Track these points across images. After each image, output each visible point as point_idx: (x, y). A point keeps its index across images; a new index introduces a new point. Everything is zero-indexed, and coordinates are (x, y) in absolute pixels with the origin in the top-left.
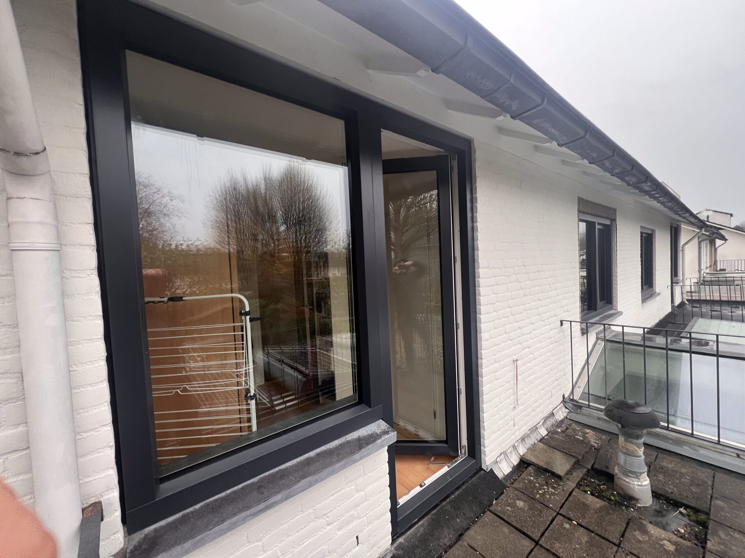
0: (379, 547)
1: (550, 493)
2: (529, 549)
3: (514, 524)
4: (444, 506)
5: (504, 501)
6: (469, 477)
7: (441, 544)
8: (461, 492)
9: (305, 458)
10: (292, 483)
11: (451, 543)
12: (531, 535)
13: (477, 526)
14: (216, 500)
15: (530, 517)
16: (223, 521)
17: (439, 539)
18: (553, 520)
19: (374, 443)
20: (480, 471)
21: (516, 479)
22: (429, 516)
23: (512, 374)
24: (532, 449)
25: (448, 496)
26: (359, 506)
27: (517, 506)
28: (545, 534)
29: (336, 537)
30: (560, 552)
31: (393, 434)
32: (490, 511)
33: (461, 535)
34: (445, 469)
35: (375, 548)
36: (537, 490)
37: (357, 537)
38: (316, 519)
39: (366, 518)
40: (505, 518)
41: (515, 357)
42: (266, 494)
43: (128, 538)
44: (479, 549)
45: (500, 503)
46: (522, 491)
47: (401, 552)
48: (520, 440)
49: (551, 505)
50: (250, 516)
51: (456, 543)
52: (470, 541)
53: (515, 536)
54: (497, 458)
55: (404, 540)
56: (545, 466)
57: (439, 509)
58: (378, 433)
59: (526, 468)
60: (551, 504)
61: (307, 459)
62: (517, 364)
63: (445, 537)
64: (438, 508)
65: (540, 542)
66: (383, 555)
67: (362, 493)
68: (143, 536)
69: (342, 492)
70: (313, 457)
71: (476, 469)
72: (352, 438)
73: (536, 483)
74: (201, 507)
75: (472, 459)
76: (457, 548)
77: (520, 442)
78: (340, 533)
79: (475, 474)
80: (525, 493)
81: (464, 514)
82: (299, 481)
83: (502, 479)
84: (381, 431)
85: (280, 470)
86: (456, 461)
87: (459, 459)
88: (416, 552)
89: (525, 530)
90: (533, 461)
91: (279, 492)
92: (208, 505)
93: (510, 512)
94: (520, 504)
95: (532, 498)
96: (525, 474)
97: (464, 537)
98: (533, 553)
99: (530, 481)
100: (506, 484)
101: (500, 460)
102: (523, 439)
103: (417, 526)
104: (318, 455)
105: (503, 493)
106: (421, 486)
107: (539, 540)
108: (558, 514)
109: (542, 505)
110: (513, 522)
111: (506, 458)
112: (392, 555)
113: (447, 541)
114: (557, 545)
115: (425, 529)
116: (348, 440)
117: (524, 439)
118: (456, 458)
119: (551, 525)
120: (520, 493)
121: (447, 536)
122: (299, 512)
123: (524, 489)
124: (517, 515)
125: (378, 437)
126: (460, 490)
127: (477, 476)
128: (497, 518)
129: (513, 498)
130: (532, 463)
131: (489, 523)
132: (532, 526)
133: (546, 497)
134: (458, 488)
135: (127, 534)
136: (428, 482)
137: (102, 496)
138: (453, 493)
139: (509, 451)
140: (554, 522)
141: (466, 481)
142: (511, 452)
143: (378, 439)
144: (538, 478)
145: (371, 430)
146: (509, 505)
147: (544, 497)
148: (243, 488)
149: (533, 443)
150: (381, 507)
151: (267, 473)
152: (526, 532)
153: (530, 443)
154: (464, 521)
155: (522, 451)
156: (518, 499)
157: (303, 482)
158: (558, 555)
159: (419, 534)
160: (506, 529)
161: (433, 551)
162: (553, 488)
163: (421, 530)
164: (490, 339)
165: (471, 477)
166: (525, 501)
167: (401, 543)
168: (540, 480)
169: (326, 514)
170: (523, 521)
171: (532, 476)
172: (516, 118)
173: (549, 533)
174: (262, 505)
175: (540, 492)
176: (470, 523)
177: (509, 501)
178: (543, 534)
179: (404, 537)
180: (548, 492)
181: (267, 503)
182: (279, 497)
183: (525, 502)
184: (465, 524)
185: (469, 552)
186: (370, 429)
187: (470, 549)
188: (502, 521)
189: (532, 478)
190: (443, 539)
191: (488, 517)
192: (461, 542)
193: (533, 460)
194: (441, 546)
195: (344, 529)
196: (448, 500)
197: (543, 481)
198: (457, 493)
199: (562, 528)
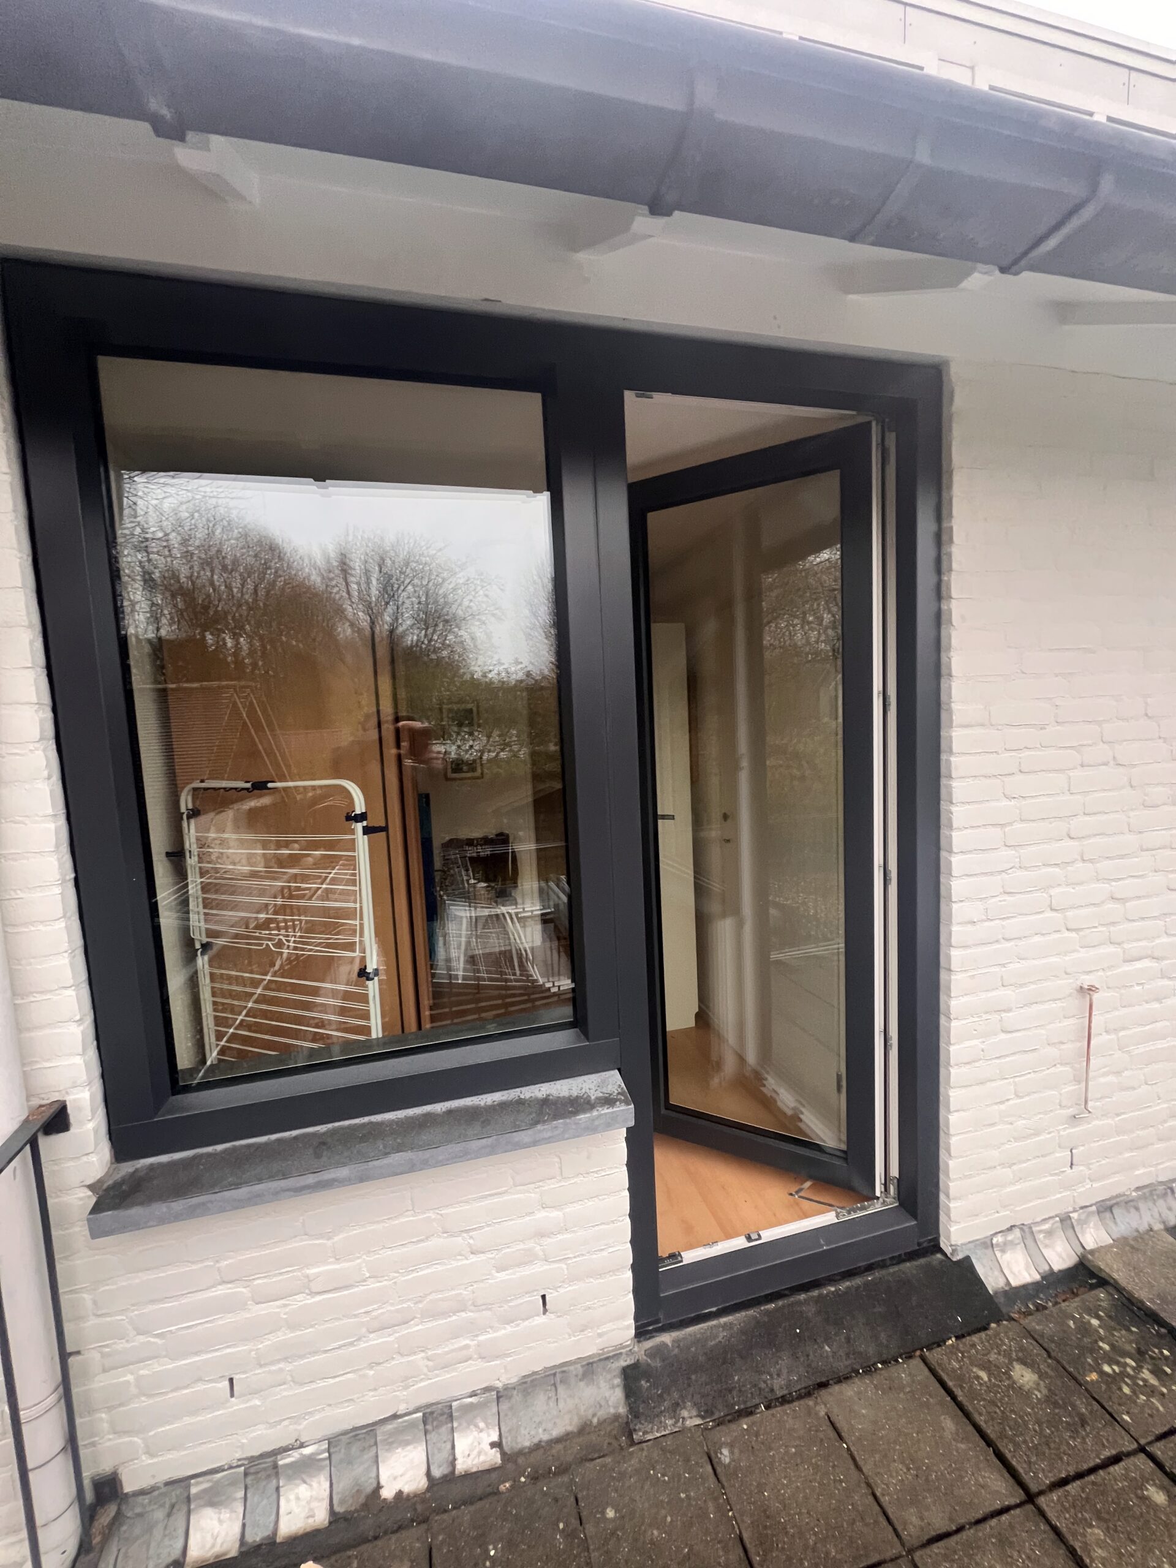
0: (600, 1335)
1: (1141, 1383)
2: (998, 1505)
3: (981, 1420)
4: (799, 1303)
5: (977, 1351)
6: (892, 1258)
7: (763, 1385)
8: (858, 1287)
9: (425, 1111)
10: (373, 1154)
11: (790, 1394)
12: (1021, 1471)
13: (872, 1382)
14: (249, 1146)
15: (1039, 1422)
16: (238, 1184)
17: (760, 1373)
18: (1116, 1459)
19: (570, 1118)
20: (933, 1253)
21: (1045, 1308)
22: (751, 1312)
23: (1072, 1024)
24: (1129, 1245)
25: (816, 1284)
26: (549, 1237)
27: (1010, 1377)
28: (1068, 1487)
29: (490, 1281)
30: (1098, 1556)
31: (623, 1107)
32: (924, 1359)
33: (823, 1385)
34: (828, 1218)
35: (589, 1333)
36: (1095, 1360)
37: (544, 1297)
38: (445, 1235)
39: (564, 1266)
40: (958, 1392)
41: (1087, 981)
42: (324, 1159)
43: (115, 1166)
44: (851, 1438)
45: (962, 1353)
46: (1045, 1345)
47: (657, 1363)
48: (1094, 1208)
49: (1126, 1418)
50: (288, 1190)
51: (800, 1397)
52: (836, 1410)
53: (970, 1449)
54: (997, 1233)
55: (673, 1341)
56: (1152, 1301)
57: (783, 1306)
58: (593, 1098)
59: (1093, 1287)
60: (1128, 1413)
61: (428, 1115)
62: (1091, 1000)
63: (778, 1375)
64: (780, 1303)
65: (1042, 1501)
66: (611, 1354)
67: (555, 1214)
68: (131, 1170)
69: (505, 1198)
70: (438, 1115)
71: (919, 1244)
72: (533, 1095)
73: (1102, 1340)
74: (225, 1151)
75: (910, 1217)
76: (794, 1411)
77: (1092, 1213)
78: (502, 1276)
79: (911, 1256)
80: (1053, 1354)
81: (848, 1340)
82: (386, 1154)
83: (996, 1293)
84: (601, 1095)
85: (371, 1123)
86: (864, 1208)
87: (877, 1206)
88: (693, 1377)
89: (1008, 1451)
90: (1115, 1276)
91: (344, 1165)
92: (235, 1148)
93: (981, 1385)
94: (1024, 1376)
95: (1070, 1373)
96: (1076, 1302)
97: (823, 1392)
98: (1004, 1518)
99: (1084, 1329)
100: (1004, 1310)
101: (1005, 1244)
102: (1106, 1208)
103: (714, 1322)
104: (450, 1112)
105: (985, 1328)
106: (749, 1239)
107: (1041, 1493)
108: (1142, 1449)
109: (1096, 1406)
110: (980, 1414)
111: (1030, 1242)
112: (632, 1362)
113: (779, 1385)
114: (1096, 1532)
115: (732, 1336)
116: (522, 1097)
117: (1110, 1209)
118: (867, 1201)
119: (1101, 1472)
120: (1038, 1347)
121: (785, 1371)
122: (408, 1211)
123: (1053, 1341)
124: (1001, 1400)
125: (588, 1106)
126: (858, 1281)
127: (922, 1261)
128: (938, 1385)
129: (1007, 1354)
130: (1112, 1281)
131: (908, 1389)
132: (1035, 1447)
133: (1120, 1389)
134: (849, 1274)
135: (114, 1160)
136: (769, 1235)
137: (67, 1093)
138: (831, 1280)
139: (1046, 1226)
140: (1116, 1469)
141: (882, 1265)
142: (1049, 1233)
143: (584, 1111)
144: (1115, 1329)
145: (581, 1089)
146: (986, 1366)
147: (1114, 1387)
148: (296, 1138)
149: (1144, 1227)
150: (605, 1253)
151: (346, 1123)
152: (1009, 1456)
153: (1134, 1225)
154: (844, 1358)
155: (1094, 1236)
156: (1023, 1362)
157: (396, 1158)
158: (1087, 1561)
159: (713, 1343)
160: (949, 1424)
161: (735, 1393)
162: (1157, 1372)
163: (721, 1335)
164: (983, 921)
165: (899, 1260)
166: (1042, 1375)
167: (664, 1344)
168: (1120, 1335)
169: (467, 1231)
170: (1012, 1423)
171: (1098, 1317)
172: (1015, 269)
173: (1083, 1490)
174: (310, 1179)
175: (1107, 1368)
176: (856, 1367)
177: (993, 1357)
178: (1063, 1482)
179: (675, 1334)
180: (1133, 1378)
181: (320, 1178)
182: (343, 1172)
183: (1040, 1377)
184: (842, 1365)
185: (821, 1435)
186: (580, 1086)
187: (826, 1427)
188: (949, 1399)
189: (1095, 1322)
190: (771, 1376)
191: (911, 1372)
192: (811, 1403)
193: (1119, 1274)
194: (760, 1389)
195: (511, 1271)
196: (815, 1293)
197: (1131, 1342)
198: (843, 1286)
199: (1137, 1497)
